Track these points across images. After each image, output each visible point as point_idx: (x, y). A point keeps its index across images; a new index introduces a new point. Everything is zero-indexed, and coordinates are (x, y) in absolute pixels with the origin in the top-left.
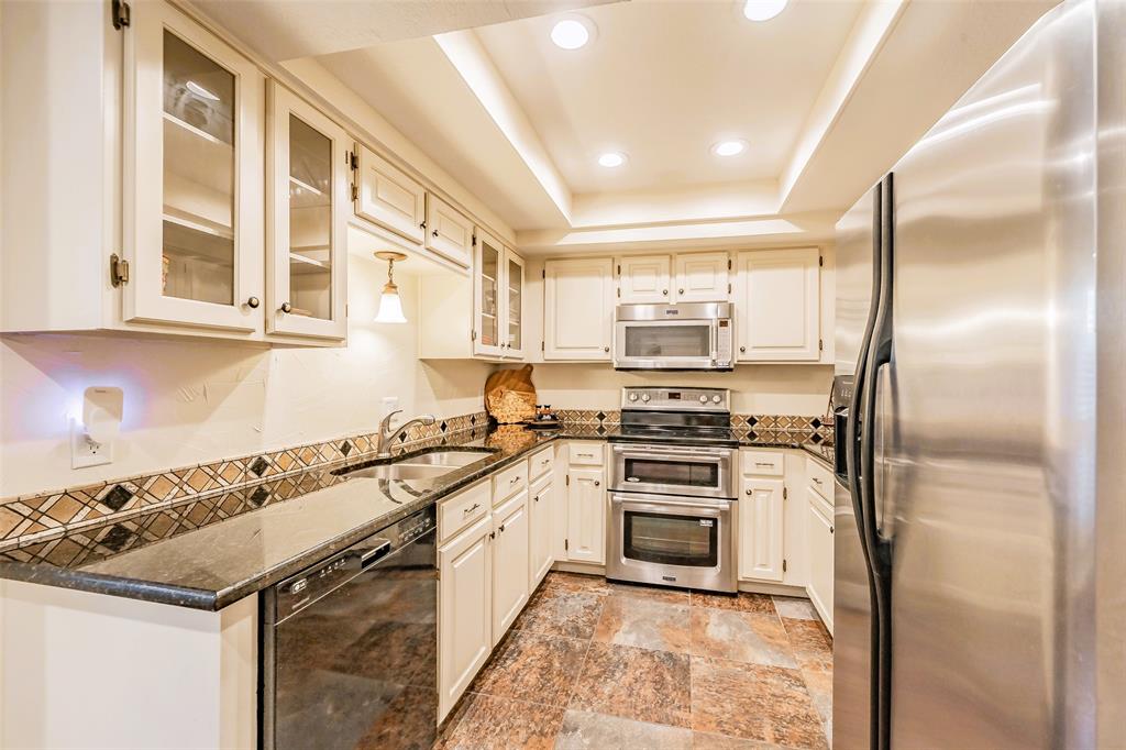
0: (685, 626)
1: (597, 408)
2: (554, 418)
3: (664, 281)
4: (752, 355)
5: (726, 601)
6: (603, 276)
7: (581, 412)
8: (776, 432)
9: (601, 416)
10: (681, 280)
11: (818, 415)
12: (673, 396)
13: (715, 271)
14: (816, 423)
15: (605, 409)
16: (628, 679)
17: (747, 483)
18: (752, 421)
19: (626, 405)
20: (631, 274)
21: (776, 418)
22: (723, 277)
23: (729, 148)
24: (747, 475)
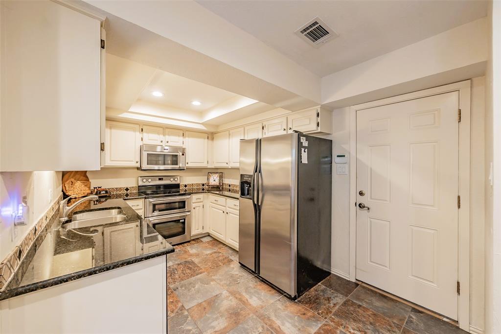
0: (183, 254)
1: (125, 186)
2: (106, 192)
3: (161, 137)
4: (190, 165)
5: (189, 244)
6: (135, 131)
7: (116, 189)
8: (193, 189)
9: (127, 189)
10: (167, 138)
11: (204, 182)
12: (160, 179)
13: (179, 136)
14: (203, 185)
15: (129, 186)
16: (180, 272)
17: (194, 205)
18: (186, 186)
19: (141, 184)
20: (147, 132)
21: (193, 184)
22: (181, 139)
23: (196, 103)
24: (193, 203)
